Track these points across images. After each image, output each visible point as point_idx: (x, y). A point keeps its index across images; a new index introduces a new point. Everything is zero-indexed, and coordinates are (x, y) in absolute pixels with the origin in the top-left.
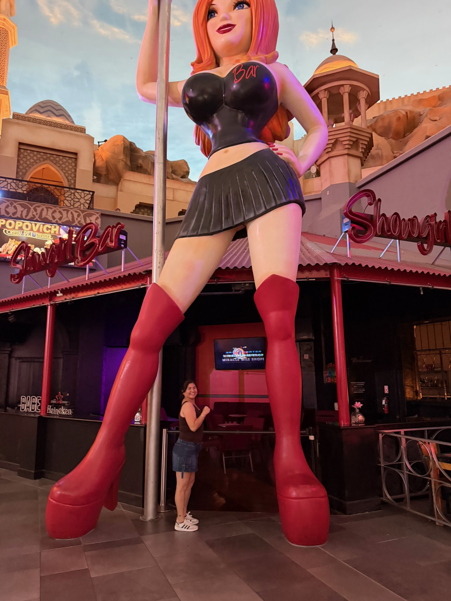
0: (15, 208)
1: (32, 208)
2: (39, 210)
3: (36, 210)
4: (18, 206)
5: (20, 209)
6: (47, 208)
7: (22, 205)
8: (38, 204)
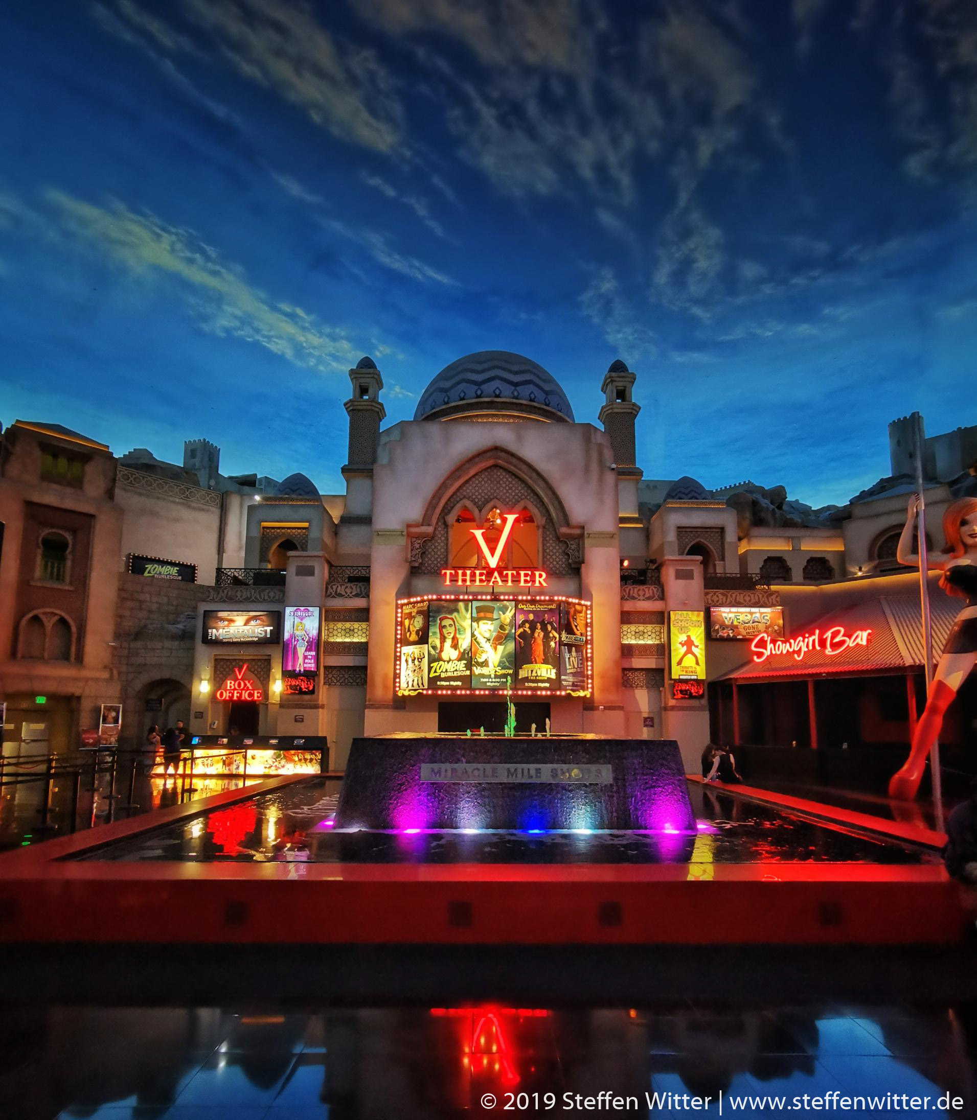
0: (717, 596)
1: (729, 595)
2: (734, 596)
3: (731, 596)
4: (719, 595)
5: (721, 597)
6: (740, 594)
7: (722, 594)
8: (733, 591)
